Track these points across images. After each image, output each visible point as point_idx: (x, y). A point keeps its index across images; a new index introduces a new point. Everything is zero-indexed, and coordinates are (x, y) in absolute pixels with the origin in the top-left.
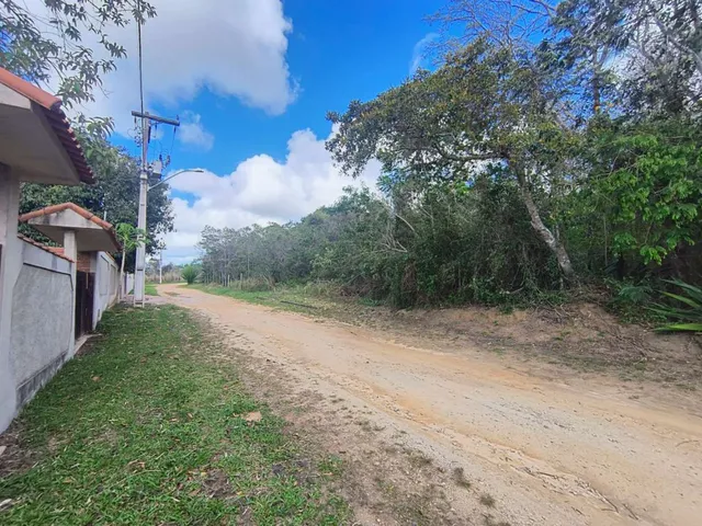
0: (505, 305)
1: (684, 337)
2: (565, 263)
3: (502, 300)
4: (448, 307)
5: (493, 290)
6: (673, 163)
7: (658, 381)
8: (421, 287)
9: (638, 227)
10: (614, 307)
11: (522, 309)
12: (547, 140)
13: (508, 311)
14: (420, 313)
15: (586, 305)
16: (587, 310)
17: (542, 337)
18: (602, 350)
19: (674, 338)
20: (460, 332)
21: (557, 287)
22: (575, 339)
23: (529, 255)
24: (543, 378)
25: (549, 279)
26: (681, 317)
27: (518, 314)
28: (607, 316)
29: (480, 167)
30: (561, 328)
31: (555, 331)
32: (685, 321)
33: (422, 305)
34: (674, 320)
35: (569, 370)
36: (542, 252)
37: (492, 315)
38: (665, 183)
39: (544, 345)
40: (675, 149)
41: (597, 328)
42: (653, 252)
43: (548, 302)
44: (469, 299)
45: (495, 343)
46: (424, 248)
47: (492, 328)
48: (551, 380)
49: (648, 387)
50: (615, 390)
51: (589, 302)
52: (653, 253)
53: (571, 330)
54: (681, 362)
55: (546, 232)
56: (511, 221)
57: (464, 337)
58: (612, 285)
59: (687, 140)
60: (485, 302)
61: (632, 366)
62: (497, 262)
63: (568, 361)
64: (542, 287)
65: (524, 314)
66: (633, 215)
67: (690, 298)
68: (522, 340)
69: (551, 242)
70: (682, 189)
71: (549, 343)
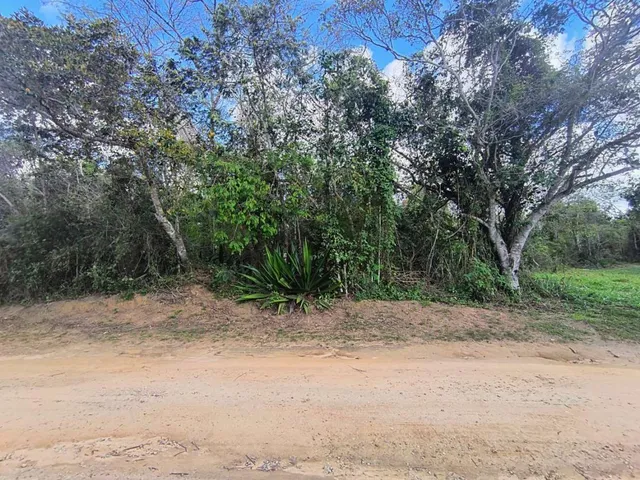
0: (126, 291)
1: (251, 303)
2: (182, 252)
3: (124, 287)
4: (58, 299)
5: (115, 277)
6: (248, 187)
7: (234, 337)
8: (17, 277)
9: (227, 227)
10: (213, 287)
11: (144, 294)
12: (166, 145)
13: (130, 297)
14: (14, 310)
15: (196, 286)
16: (196, 290)
17: (158, 318)
18: (203, 321)
19: (246, 305)
20: (70, 326)
21: (175, 272)
22: (185, 315)
23: (153, 243)
24: (153, 355)
25: (169, 265)
26: (250, 290)
27: (139, 298)
28: (209, 294)
29: (108, 152)
30: (176, 308)
31: (171, 310)
32: (252, 293)
33: (19, 300)
34: (247, 292)
35: (177, 343)
36: (164, 242)
37: (113, 302)
38: (243, 199)
39: (159, 325)
40: (250, 178)
41: (201, 304)
42: (236, 245)
43: (167, 286)
44: (88, 288)
45: (112, 331)
46: (27, 229)
47: (111, 316)
48: (160, 355)
49: (228, 342)
50: (206, 351)
51: (197, 284)
52: (237, 247)
53: (183, 309)
54: (248, 321)
55: (168, 225)
56: (137, 211)
57: (74, 331)
58: (214, 270)
59: (256, 174)
60: (106, 290)
61: (221, 329)
62: (121, 249)
63: (177, 336)
64: (162, 273)
65: (145, 298)
66: (225, 218)
67: (254, 276)
68: (141, 323)
69: (172, 233)
70: (251, 206)
71: (164, 322)
